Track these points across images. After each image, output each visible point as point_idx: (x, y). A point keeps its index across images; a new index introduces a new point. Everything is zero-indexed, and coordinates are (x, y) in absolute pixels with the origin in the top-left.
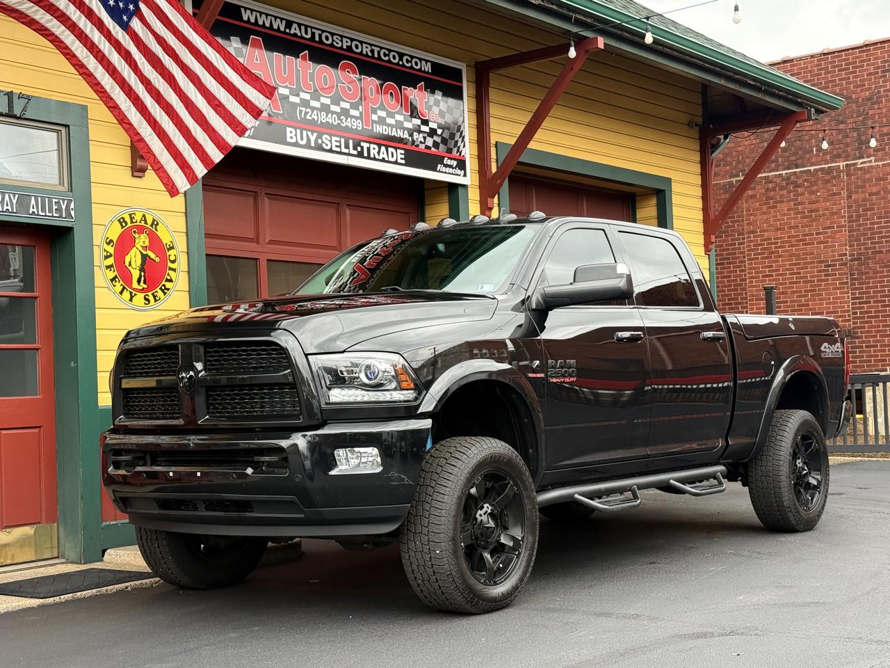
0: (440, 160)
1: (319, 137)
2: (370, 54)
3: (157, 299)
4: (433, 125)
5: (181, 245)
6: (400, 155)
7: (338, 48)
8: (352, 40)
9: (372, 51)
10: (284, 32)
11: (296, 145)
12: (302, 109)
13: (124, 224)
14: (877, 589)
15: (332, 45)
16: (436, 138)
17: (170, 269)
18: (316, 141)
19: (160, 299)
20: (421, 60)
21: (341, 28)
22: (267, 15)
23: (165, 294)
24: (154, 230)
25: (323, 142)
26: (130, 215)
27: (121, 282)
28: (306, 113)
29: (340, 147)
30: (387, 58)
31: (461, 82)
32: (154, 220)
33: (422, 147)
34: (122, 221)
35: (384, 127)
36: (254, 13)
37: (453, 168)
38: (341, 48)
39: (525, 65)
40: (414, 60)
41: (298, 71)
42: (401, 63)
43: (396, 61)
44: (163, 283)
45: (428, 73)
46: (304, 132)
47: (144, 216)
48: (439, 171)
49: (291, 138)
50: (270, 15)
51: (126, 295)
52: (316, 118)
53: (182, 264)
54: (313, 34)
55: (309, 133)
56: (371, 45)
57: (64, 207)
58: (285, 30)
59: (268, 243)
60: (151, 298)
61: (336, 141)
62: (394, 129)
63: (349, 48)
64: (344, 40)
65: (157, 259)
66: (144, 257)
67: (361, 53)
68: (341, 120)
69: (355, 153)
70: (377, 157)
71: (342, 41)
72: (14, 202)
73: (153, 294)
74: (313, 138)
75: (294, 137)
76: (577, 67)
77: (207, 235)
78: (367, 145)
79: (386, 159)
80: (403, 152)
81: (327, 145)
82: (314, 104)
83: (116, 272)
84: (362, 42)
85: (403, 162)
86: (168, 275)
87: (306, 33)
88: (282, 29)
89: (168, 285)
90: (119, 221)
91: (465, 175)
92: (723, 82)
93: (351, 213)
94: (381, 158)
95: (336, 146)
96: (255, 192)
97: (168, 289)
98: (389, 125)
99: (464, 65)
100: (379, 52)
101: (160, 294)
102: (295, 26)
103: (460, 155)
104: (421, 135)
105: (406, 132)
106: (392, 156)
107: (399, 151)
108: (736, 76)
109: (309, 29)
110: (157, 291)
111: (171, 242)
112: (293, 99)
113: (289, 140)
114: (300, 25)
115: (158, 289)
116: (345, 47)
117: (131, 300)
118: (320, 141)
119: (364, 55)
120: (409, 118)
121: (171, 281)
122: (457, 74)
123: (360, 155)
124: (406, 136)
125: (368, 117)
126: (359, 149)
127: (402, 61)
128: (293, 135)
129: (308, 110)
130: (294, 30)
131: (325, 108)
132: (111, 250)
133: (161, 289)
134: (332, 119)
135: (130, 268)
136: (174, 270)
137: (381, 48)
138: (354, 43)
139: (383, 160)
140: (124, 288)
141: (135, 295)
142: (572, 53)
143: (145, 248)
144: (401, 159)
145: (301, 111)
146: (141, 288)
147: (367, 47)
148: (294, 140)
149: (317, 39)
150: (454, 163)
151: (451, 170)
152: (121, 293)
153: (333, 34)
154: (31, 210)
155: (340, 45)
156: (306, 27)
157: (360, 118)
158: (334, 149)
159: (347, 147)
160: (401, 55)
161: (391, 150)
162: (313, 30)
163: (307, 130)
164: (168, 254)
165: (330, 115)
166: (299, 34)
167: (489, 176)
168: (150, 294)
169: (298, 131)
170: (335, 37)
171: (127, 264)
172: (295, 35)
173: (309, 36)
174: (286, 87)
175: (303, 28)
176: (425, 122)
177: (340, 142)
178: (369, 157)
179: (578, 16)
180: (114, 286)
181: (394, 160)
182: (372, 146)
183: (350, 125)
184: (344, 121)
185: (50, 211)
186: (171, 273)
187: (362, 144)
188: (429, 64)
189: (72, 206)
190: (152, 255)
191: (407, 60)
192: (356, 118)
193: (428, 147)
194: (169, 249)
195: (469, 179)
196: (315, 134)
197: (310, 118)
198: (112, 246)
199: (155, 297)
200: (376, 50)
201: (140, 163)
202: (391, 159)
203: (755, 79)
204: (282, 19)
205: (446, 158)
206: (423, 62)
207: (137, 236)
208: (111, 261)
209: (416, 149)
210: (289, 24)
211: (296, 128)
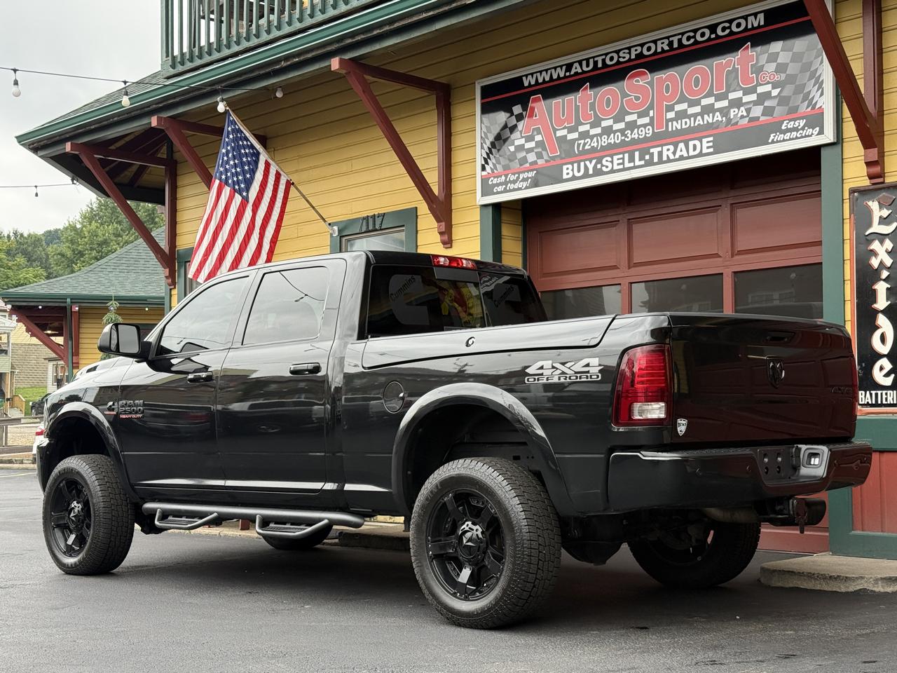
0: (774, 127)
1: (599, 161)
2: (667, 48)
4: (765, 88)
6: (705, 144)
7: (624, 62)
8: (643, 45)
9: (670, 44)
10: (565, 77)
11: (574, 178)
12: (581, 141)
15: (617, 63)
16: (769, 103)
18: (596, 167)
20: (748, 17)
21: (628, 40)
22: (547, 71)
25: (602, 166)
28: (585, 144)
29: (623, 163)
30: (690, 42)
33: (745, 121)
35: (683, 121)
36: (535, 75)
37: (798, 130)
38: (628, 60)
41: (577, 108)
42: (713, 36)
43: (706, 38)
45: (758, 27)
46: (582, 164)
49: (568, 174)
52: (595, 145)
55: (588, 163)
56: (668, 38)
58: (565, 74)
61: (618, 159)
62: (699, 118)
64: (633, 50)
68: (626, 136)
69: (642, 162)
70: (672, 157)
71: (629, 53)
74: (591, 167)
78: (659, 149)
79: (686, 155)
80: (711, 139)
81: (607, 167)
82: (593, 131)
84: (656, 41)
85: (711, 150)
87: (588, 66)
88: (562, 75)
91: (823, 132)
94: (676, 157)
95: (619, 164)
98: (690, 116)
100: (679, 41)
102: (575, 65)
103: (813, 108)
104: (742, 108)
105: (718, 114)
106: (695, 150)
107: (705, 140)
109: (591, 60)
112: (571, 136)
113: (565, 176)
114: (580, 62)
116: (631, 58)
118: (599, 166)
119: (660, 53)
120: (723, 95)
123: (649, 163)
125: (661, 118)
126: (648, 157)
127: (715, 33)
128: (570, 171)
129: (587, 140)
130: (576, 69)
131: (608, 131)
137: (684, 33)
138: (646, 46)
139: (682, 158)
144: (708, 148)
145: (579, 145)
148: (572, 175)
149: (600, 65)
150: (802, 123)
151: (795, 134)
153: (618, 52)
155: (626, 58)
156: (588, 60)
157: (651, 123)
158: (616, 167)
159: (632, 160)
160: (713, 28)
161: (690, 143)
163: (584, 161)
165: (613, 135)
166: (580, 71)
169: (575, 165)
170: (622, 52)
172: (576, 74)
173: (590, 68)
174: (565, 128)
175: (585, 63)
176: (751, 90)
177: (623, 159)
178: (659, 162)
181: (697, 152)
183: (636, 136)
184: (629, 135)
187: (652, 150)
188: (761, 15)
191: (724, 28)
192: (645, 126)
193: (753, 119)
196: (594, 161)
197: (589, 147)
200: (676, 39)
202: (692, 153)
205: (785, 122)
206: (751, 18)
209: (735, 128)
210: (569, 67)
211: (572, 164)
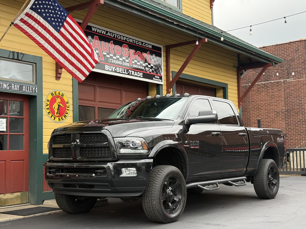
0: (154, 76)
1: (116, 68)
2: (132, 42)
3: (63, 119)
4: (152, 65)
5: (71, 102)
6: (141, 74)
7: (122, 40)
8: (127, 38)
9: (133, 41)
10: (105, 35)
11: (108, 71)
12: (110, 59)
13: (53, 95)
14: (296, 217)
15: (120, 39)
16: (153, 69)
17: (67, 110)
18: (115, 69)
19: (64, 119)
20: (148, 44)
21: (123, 34)
22: (100, 29)
23: (65, 117)
24: (62, 97)
25: (117, 70)
26: (55, 92)
27: (51, 114)
28: (112, 61)
29: (122, 71)
30: (138, 44)
31: (161, 52)
32: (62, 94)
33: (148, 72)
34: (52, 94)
35: (136, 65)
36: (96, 29)
37: (158, 79)
38: (123, 40)
39: (182, 47)
40: (146, 44)
41: (109, 47)
42: (142, 45)
43: (141, 45)
44: (65, 114)
45: (151, 48)
46: (111, 67)
47: (59, 92)
48: (154, 80)
49: (107, 68)
50: (101, 29)
51: (53, 118)
52: (115, 62)
53: (71, 108)
54: (114, 35)
55: (113, 67)
56: (133, 39)
57: (34, 89)
58: (106, 34)
59: (98, 102)
60: (61, 119)
61: (121, 70)
62: (139, 66)
63: (126, 40)
64: (124, 37)
65: (63, 106)
66: (59, 106)
67: (129, 42)
68: (123, 63)
69: (127, 73)
70: (134, 75)
71: (123, 38)
72: (18, 87)
73: (61, 118)
74: (114, 69)
75: (108, 68)
76: (198, 48)
77: (79, 99)
78: (131, 71)
79: (137, 76)
80: (142, 73)
81: (118, 71)
82: (114, 57)
83: (50, 110)
84: (130, 38)
85: (142, 77)
86: (66, 111)
87: (112, 35)
88: (105, 34)
89: (66, 115)
90: (51, 94)
91: (162, 81)
92: (245, 53)
93: (125, 93)
94: (135, 75)
95: (121, 71)
96: (94, 85)
97: (66, 116)
98: (138, 65)
99: (162, 46)
100: (135, 42)
101: (64, 118)
102: (109, 33)
103: (160, 75)
104: (148, 68)
105: (143, 67)
106: (139, 75)
107: (141, 73)
108: (249, 52)
109: (113, 34)
110: (63, 117)
111: (68, 101)
112: (108, 56)
113: (106, 69)
114: (110, 33)
115: (63, 116)
116: (124, 40)
117: (54, 119)
118: (116, 70)
119: (130, 42)
120: (144, 63)
121: (67, 113)
122: (160, 49)
123: (129, 74)
124: (143, 68)
125: (131, 62)
126: (128, 72)
127: (142, 44)
128: (107, 67)
129: (112, 60)
130: (109, 34)
131: (118, 59)
132: (48, 103)
133: (64, 116)
134: (120, 63)
135: (54, 109)
136: (68, 110)
137: (136, 40)
138: (127, 39)
139: (136, 76)
140: (52, 116)
141: (56, 118)
142: (197, 43)
143: (59, 103)
144: (142, 76)
145: (110, 60)
146: (58, 116)
147: (131, 40)
148: (107, 69)
149: (116, 37)
150: (159, 77)
151: (157, 80)
152: (51, 117)
153: (121, 36)
154: (23, 90)
155: (123, 39)
156: (112, 33)
157: (129, 62)
158: (120, 72)
159: (124, 71)
160: (142, 43)
161: (138, 73)
162: (115, 34)
163: (112, 66)
164: (67, 105)
165: (119, 61)
166: (110, 36)
167: (169, 82)
168: (60, 117)
169: (109, 66)
170: (121, 37)
171: (53, 108)
172: (109, 36)
173: (113, 36)
174: (105, 52)
175: (111, 33)
176: (149, 64)
177: (122, 70)
178: (131, 75)
179: (199, 31)
180: (49, 115)
181: (139, 76)
182: (132, 71)
183: (125, 65)
184: (124, 63)
185: (30, 90)
186: (67, 111)
187: (129, 71)
188: (151, 46)
189: (36, 89)
190: (62, 105)
191: (144, 44)
192: (128, 62)
193: (150, 72)
194: (67, 103)
195: (163, 82)
196: (114, 67)
197: (113, 62)
198: (49, 102)
199: (62, 118)
200: (134, 41)
201: (58, 75)
202: (138, 76)
203: (255, 53)
204: (105, 31)
205: (156, 76)
206: (149, 45)
207: (57, 99)
208: (48, 107)
209: (146, 73)
210: (107, 32)
211: (108, 65)
